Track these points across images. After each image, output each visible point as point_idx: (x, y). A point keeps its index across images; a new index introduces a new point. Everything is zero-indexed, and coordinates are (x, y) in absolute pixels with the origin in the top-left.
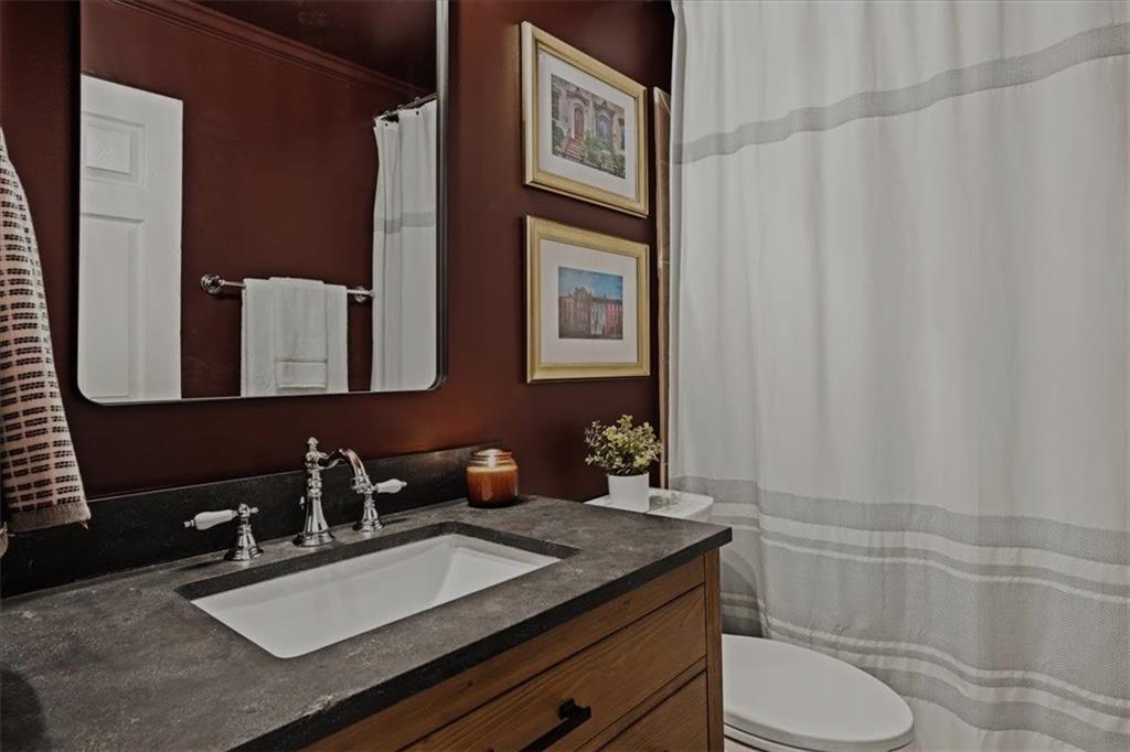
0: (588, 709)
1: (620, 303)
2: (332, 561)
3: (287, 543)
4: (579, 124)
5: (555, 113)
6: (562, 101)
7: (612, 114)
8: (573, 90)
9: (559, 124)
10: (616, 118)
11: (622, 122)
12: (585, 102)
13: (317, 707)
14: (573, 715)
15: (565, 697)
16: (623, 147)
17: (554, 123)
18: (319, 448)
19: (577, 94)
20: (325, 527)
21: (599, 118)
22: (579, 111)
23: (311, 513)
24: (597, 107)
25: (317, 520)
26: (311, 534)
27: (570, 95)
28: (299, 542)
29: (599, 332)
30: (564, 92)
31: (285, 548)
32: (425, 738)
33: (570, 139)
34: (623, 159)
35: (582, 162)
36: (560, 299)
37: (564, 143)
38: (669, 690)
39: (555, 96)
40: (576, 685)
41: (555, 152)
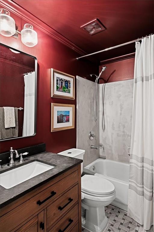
0: (56, 192)
1: (69, 116)
2: (15, 168)
3: (6, 165)
4: (62, 85)
5: (57, 84)
6: (58, 81)
7: (68, 82)
8: (61, 79)
9: (58, 85)
10: (69, 82)
11: (70, 83)
12: (63, 81)
13: (13, 197)
14: (53, 193)
15: (52, 191)
16: (70, 88)
17: (57, 86)
18: (13, 149)
19: (61, 80)
20: (13, 162)
21: (65, 83)
22: (62, 83)
23: (11, 160)
24: (65, 81)
25: (12, 161)
26: (11, 164)
27: (60, 80)
28: (8, 165)
29: (65, 121)
30: (59, 80)
31: (6, 167)
32: (29, 199)
33: (60, 88)
34: (70, 90)
35: (62, 92)
36: (57, 116)
37: (59, 89)
38: (71, 188)
39: (57, 80)
40: (54, 189)
41: (57, 91)
